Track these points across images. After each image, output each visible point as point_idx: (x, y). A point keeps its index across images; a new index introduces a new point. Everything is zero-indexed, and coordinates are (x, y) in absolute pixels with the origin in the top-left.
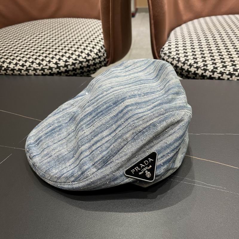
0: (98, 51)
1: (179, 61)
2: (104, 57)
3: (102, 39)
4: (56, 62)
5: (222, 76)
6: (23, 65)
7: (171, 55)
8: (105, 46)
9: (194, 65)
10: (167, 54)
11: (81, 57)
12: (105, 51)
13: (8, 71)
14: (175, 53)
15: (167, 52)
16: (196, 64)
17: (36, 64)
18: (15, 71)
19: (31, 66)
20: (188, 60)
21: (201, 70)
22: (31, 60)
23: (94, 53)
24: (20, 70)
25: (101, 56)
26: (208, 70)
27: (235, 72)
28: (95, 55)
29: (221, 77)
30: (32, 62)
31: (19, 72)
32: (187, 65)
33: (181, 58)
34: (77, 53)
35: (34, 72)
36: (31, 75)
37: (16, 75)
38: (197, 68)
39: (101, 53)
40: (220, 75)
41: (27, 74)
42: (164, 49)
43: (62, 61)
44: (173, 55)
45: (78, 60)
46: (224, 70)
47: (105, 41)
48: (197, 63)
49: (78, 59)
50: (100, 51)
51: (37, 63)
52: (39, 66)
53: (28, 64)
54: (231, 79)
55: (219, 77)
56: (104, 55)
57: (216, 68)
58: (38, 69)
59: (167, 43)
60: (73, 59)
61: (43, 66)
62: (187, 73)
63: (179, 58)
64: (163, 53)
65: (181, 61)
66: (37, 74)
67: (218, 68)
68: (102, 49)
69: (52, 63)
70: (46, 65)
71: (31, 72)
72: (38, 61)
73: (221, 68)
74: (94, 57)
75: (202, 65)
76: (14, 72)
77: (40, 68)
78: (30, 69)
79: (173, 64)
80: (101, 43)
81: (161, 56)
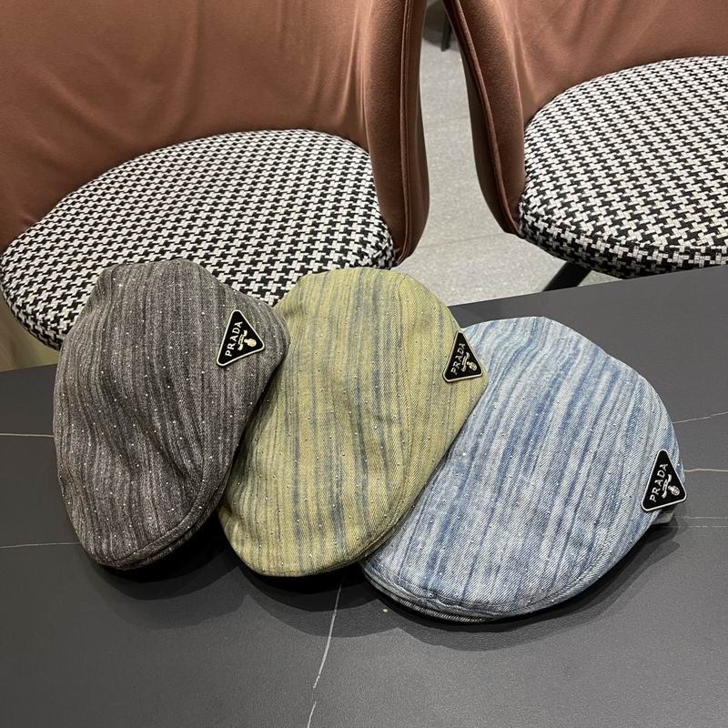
0: (378, 240)
1: (578, 232)
2: (390, 248)
5: (692, 258)
7: (554, 218)
8: (387, 220)
9: (619, 239)
10: (543, 216)
11: (347, 264)
12: (389, 231)
14: (562, 213)
15: (541, 211)
16: (624, 237)
20: (601, 228)
21: (641, 249)
23: (372, 247)
25: (386, 248)
26: (658, 248)
27: (719, 247)
28: (375, 251)
29: (690, 262)
32: (604, 241)
33: (582, 223)
34: (334, 256)
38: (630, 245)
39: (384, 240)
40: (687, 257)
42: (528, 202)
44: (560, 217)
46: (694, 244)
48: (624, 233)
50: (382, 238)
54: (712, 262)
55: (686, 261)
57: (675, 242)
59: (531, 184)
62: (605, 259)
63: (577, 224)
64: (529, 212)
65: (585, 232)
67: (680, 241)
68: (383, 229)
73: (685, 240)
74: (375, 256)
75: (640, 238)
79: (566, 240)
80: (373, 212)
81: (525, 222)
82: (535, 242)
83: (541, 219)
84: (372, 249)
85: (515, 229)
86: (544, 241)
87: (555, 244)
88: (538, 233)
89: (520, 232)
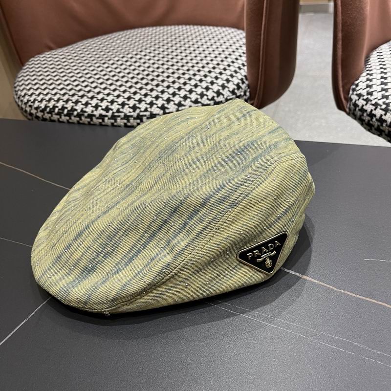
0: (236, 87)
1: (386, 110)
2: (245, 97)
3: (243, 65)
4: (163, 105)
6: (107, 109)
8: (248, 77)
10: (364, 96)
11: (205, 97)
12: (249, 86)
13: (83, 118)
14: (379, 95)
15: (364, 92)
17: (129, 107)
18: (94, 119)
19: (121, 110)
22: (120, 100)
23: (229, 91)
24: (102, 117)
25: (241, 95)
28: (230, 94)
30: (123, 105)
31: (100, 121)
34: (199, 90)
35: (125, 121)
36: (120, 126)
37: (95, 125)
39: (241, 89)
41: (112, 124)
42: (357, 85)
43: (172, 103)
44: (376, 98)
45: (200, 102)
47: (248, 69)
49: (199, 100)
50: (239, 87)
51: (131, 105)
52: (134, 111)
53: (115, 107)
56: (245, 94)
58: (131, 116)
59: (365, 74)
60: (191, 101)
61: (141, 111)
63: (388, 105)
64: (355, 93)
66: (129, 124)
68: (243, 83)
69: (155, 106)
70: (146, 110)
71: (120, 122)
72: (132, 103)
74: (228, 97)
76: (92, 120)
77: (135, 114)
78: (119, 116)
79: (375, 116)
80: (242, 71)
81: (351, 100)
82: (354, 116)
83: (362, 98)
84: (229, 93)
85: (344, 107)
86: (361, 116)
87: (367, 118)
88: (357, 109)
89: (347, 110)
